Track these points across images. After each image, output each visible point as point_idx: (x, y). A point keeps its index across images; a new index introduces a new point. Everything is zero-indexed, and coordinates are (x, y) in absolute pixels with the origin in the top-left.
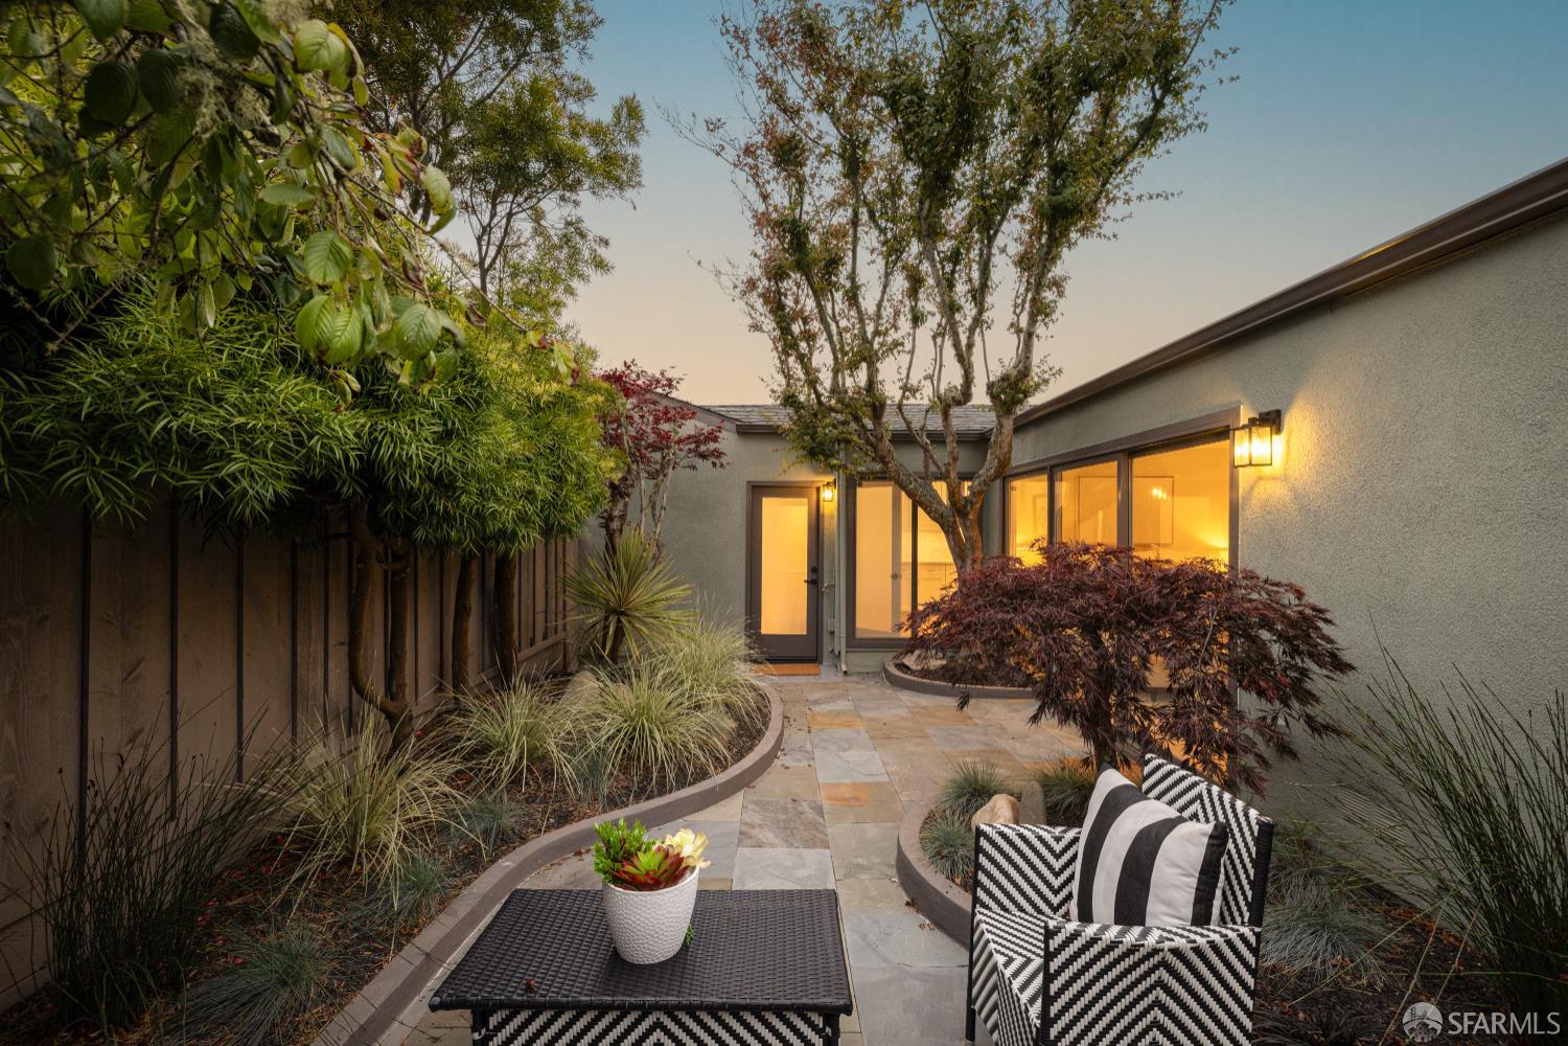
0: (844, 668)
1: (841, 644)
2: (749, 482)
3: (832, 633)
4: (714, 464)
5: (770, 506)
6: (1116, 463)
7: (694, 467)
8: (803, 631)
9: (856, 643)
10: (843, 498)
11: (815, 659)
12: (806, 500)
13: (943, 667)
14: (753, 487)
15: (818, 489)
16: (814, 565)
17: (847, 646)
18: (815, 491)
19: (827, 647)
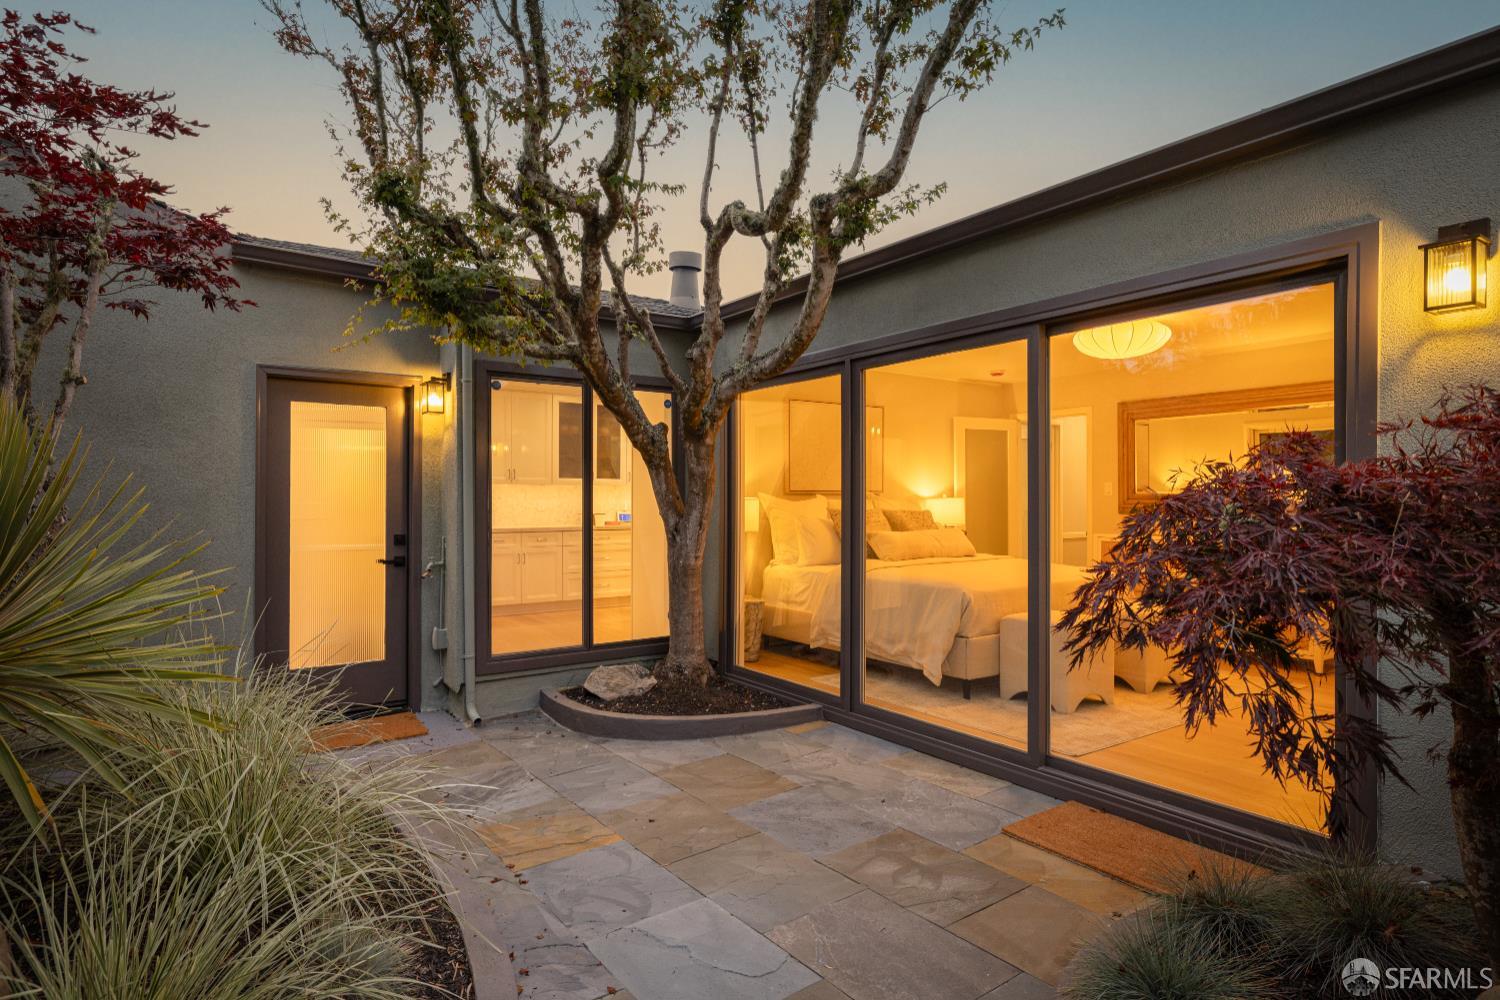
0: (474, 714)
1: (460, 669)
2: (260, 366)
3: (442, 653)
4: (209, 300)
5: (306, 418)
6: (1024, 343)
7: (139, 309)
8: (379, 653)
9: (493, 668)
10: (468, 408)
11: (406, 703)
12: (380, 411)
13: (654, 689)
14: (270, 377)
15: (408, 393)
16: (399, 532)
17: (477, 675)
18: (400, 393)
19: (429, 677)
